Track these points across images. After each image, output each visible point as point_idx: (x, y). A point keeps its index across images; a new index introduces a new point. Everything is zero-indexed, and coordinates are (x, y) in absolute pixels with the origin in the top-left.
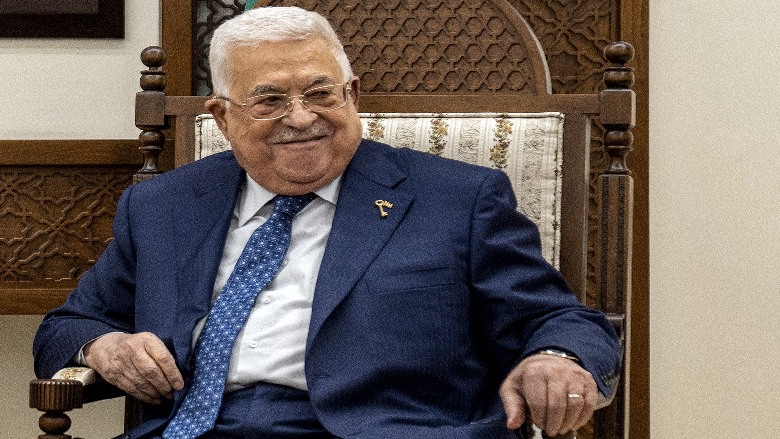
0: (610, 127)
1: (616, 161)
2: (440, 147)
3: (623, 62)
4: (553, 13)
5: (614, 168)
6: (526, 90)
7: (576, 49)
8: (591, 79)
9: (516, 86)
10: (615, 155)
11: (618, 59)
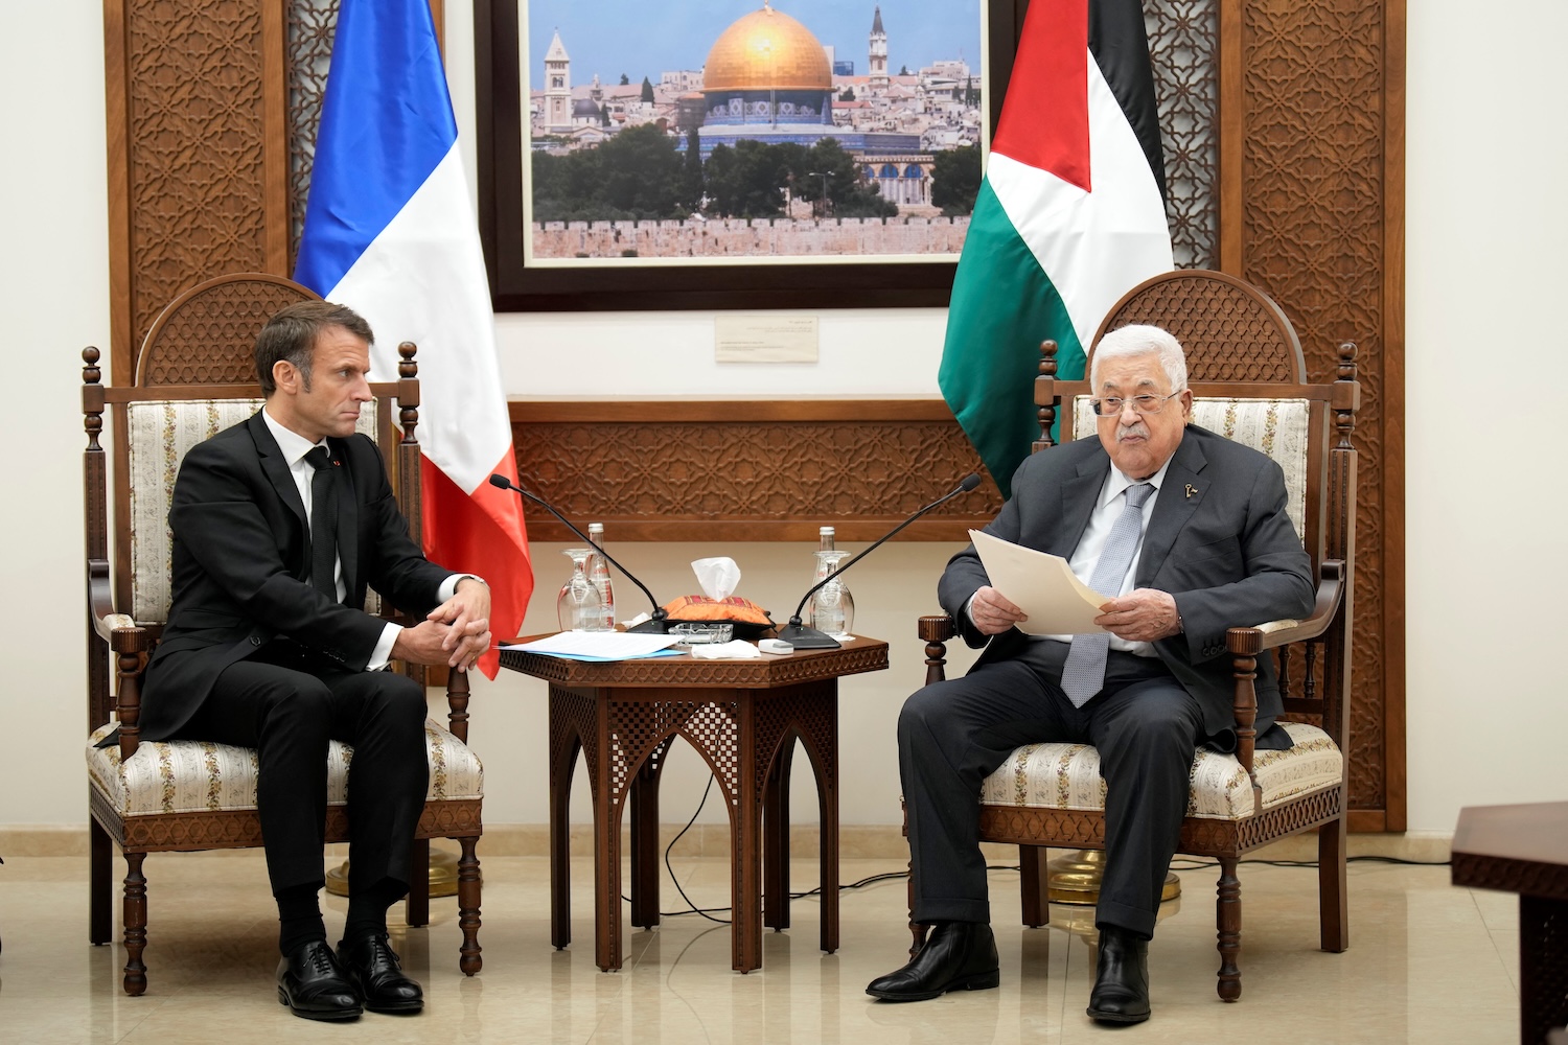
0: (1341, 411)
1: (1344, 439)
2: (1230, 434)
3: (1350, 359)
4: (1338, 287)
5: (1341, 444)
6: (1287, 380)
7: (1354, 317)
8: (1365, 342)
9: (1280, 377)
10: (1343, 433)
11: (1346, 357)
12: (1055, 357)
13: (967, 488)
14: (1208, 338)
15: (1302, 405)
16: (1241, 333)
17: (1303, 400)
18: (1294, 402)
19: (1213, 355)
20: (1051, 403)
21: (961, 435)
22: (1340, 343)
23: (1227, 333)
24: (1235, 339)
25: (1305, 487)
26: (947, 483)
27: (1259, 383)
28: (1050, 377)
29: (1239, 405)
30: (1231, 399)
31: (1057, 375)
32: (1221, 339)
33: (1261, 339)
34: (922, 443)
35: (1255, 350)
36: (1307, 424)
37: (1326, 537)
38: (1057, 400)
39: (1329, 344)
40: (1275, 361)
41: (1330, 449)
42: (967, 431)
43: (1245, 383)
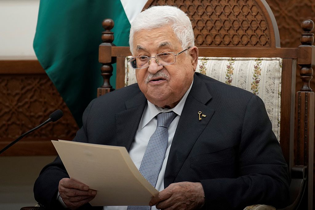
0: (303, 66)
1: (305, 84)
2: (230, 81)
3: (309, 30)
5: (304, 88)
6: (267, 45)
9: (263, 43)
10: (305, 81)
11: (307, 29)
12: (112, 31)
13: (53, 119)
14: (214, 18)
15: (278, 62)
16: (236, 14)
17: (278, 58)
18: (272, 60)
19: (218, 28)
20: (110, 62)
21: (49, 83)
22: (302, 21)
23: (227, 14)
24: (232, 18)
25: (280, 117)
26: (40, 116)
27: (249, 47)
28: (109, 44)
29: (235, 62)
30: (230, 58)
31: (114, 42)
32: (223, 18)
33: (250, 18)
34: (22, 89)
35: (246, 25)
36: (281, 74)
37: (294, 151)
38: (114, 60)
39: (295, 21)
40: (259, 32)
41: (296, 91)
42: (54, 81)
43: (240, 47)
